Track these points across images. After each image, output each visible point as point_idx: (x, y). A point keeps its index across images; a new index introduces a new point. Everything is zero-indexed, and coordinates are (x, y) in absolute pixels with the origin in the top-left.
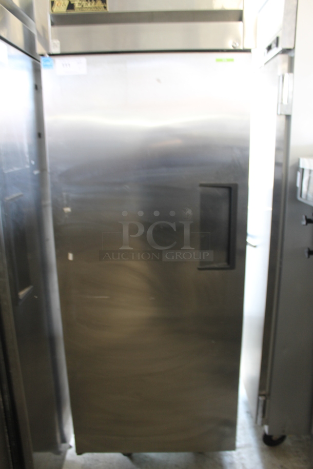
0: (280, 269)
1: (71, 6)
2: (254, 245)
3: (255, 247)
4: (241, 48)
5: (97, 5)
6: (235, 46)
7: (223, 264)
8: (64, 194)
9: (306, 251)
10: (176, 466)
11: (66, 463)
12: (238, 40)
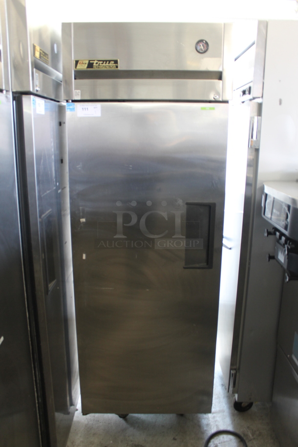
0: (249, 268)
1: (90, 65)
2: (229, 247)
3: (230, 249)
4: (221, 100)
5: (110, 65)
6: (215, 98)
7: (204, 264)
8: (81, 208)
9: (267, 256)
10: (163, 426)
11: (73, 423)
12: (218, 93)
